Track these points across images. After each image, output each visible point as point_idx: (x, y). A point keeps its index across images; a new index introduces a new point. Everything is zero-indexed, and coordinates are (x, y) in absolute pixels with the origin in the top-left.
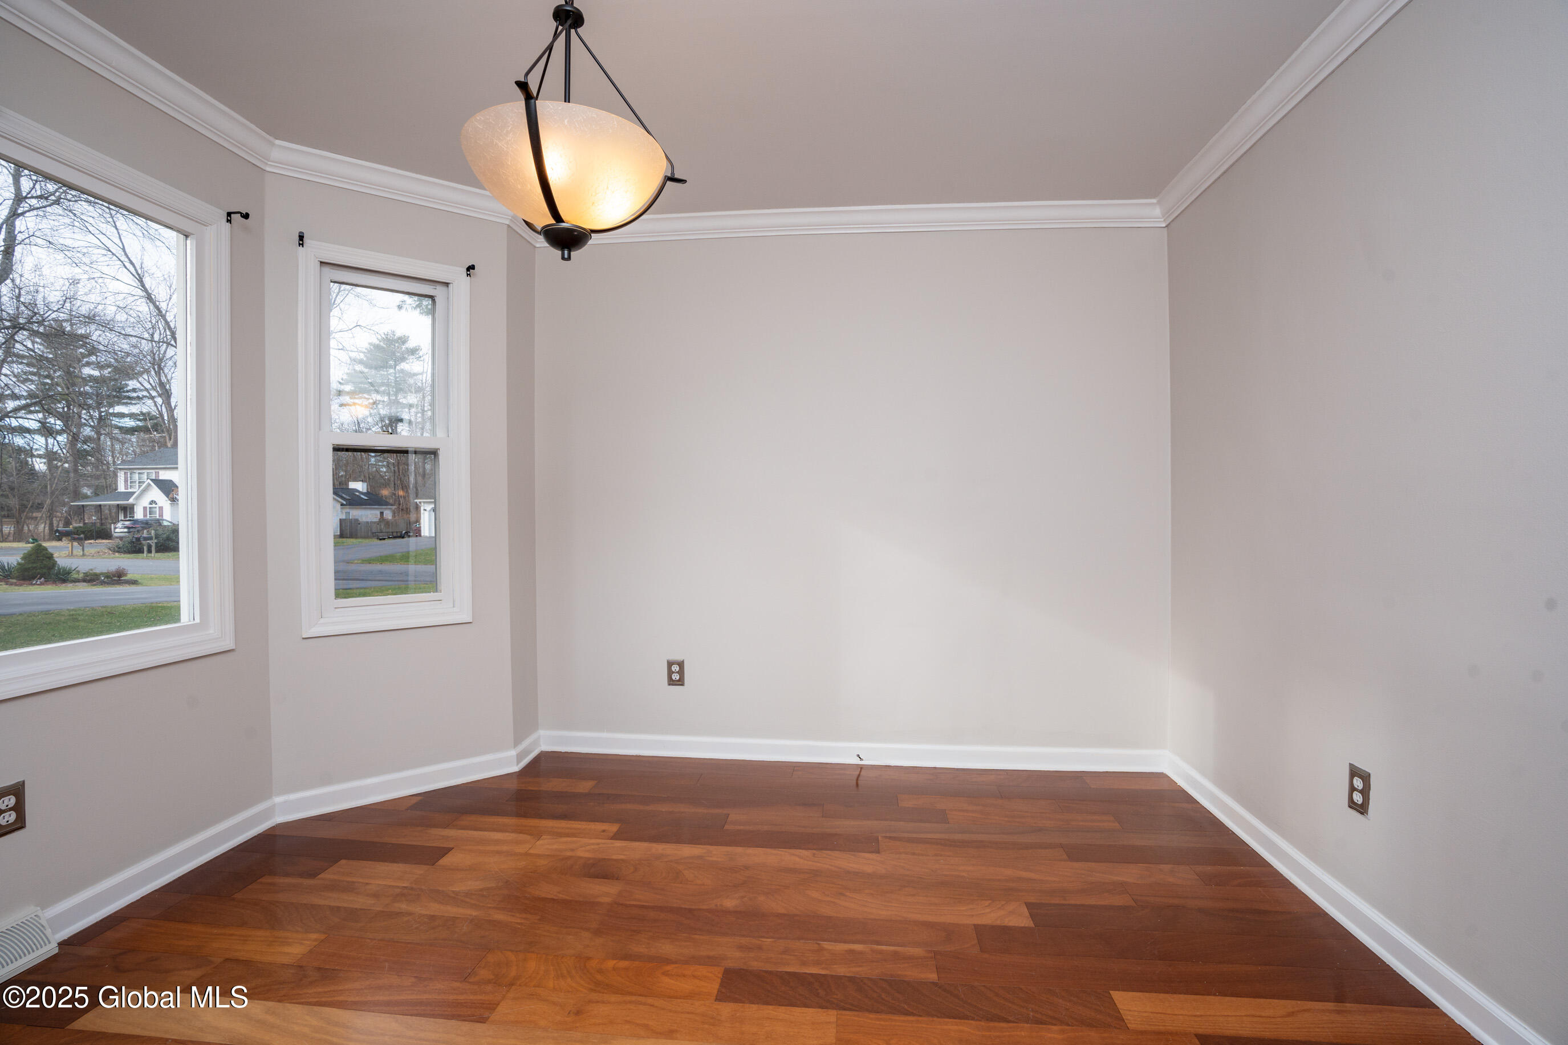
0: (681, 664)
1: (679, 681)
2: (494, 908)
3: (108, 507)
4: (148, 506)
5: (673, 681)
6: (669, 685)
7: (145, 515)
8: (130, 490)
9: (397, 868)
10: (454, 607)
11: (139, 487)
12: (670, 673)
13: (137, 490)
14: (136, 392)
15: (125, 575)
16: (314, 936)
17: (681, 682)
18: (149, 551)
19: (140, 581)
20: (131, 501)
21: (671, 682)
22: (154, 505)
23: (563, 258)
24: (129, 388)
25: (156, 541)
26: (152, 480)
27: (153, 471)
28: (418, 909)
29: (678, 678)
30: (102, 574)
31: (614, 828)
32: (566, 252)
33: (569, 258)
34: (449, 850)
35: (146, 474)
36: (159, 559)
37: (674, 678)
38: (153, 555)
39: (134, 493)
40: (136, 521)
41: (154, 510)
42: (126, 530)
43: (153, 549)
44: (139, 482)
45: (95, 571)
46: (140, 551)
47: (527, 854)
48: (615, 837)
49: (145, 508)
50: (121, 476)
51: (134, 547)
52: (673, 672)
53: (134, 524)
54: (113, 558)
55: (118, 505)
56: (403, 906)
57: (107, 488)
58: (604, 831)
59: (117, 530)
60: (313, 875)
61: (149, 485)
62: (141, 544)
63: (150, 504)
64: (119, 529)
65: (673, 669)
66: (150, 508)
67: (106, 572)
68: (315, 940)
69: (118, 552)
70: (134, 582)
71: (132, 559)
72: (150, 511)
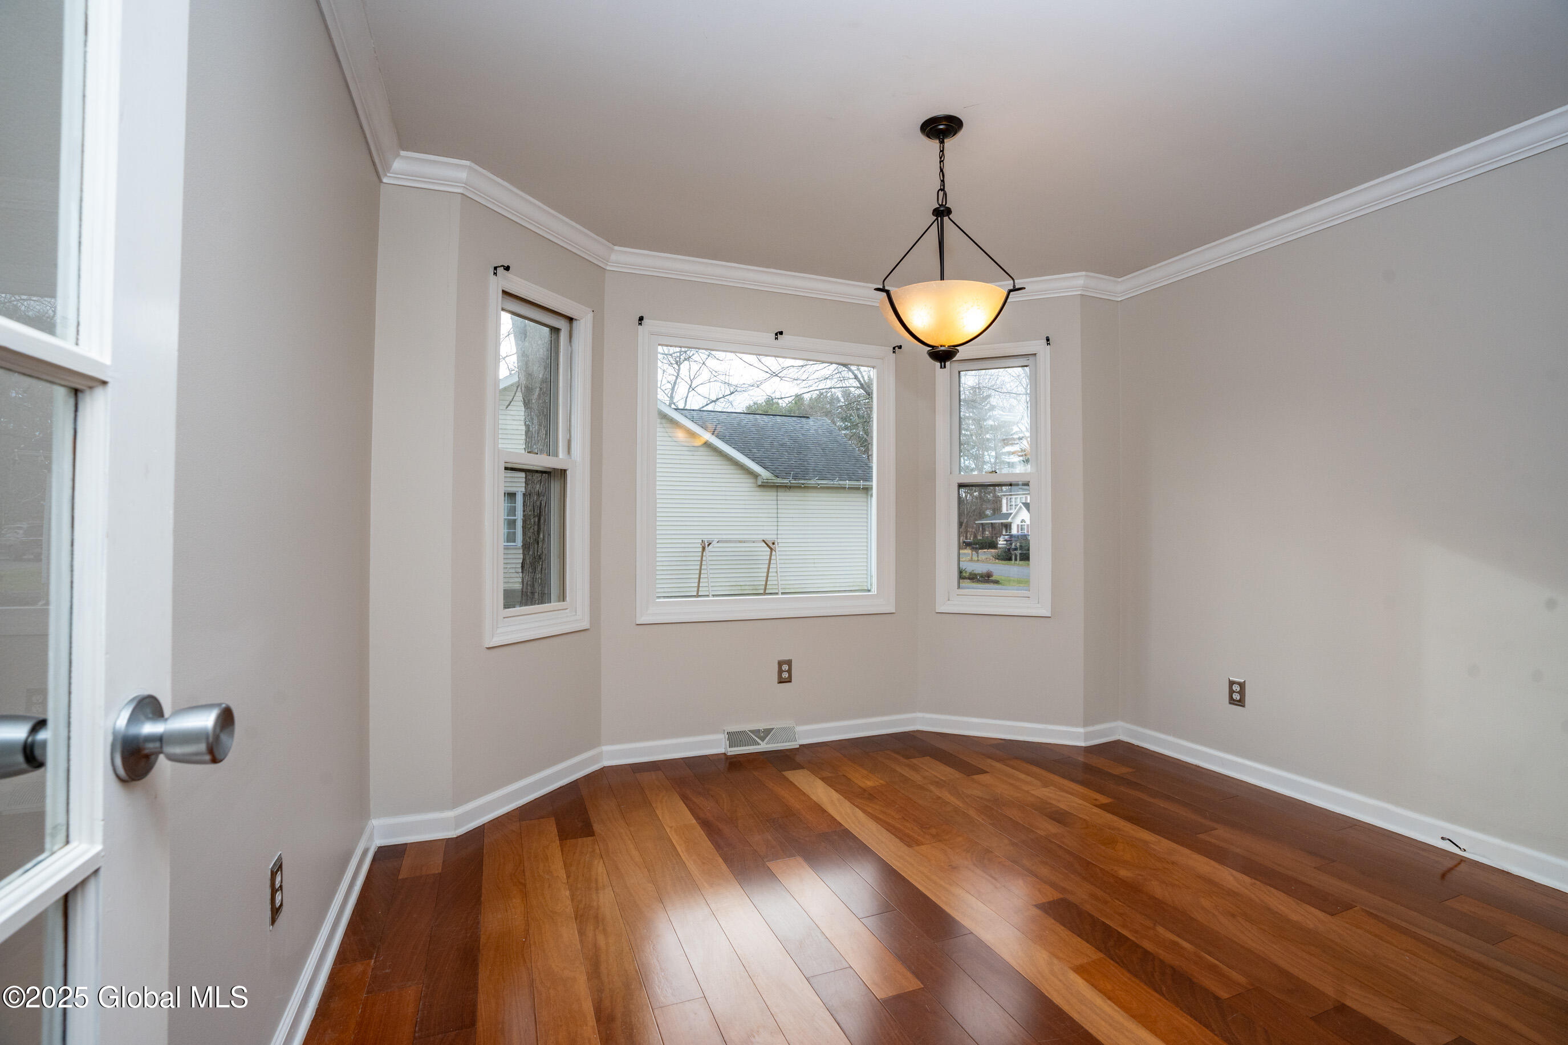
0: (1242, 685)
1: (1240, 701)
2: (975, 808)
3: (998, 525)
4: (1020, 524)
5: (1234, 700)
6: (1230, 703)
7: (1018, 532)
8: (1009, 512)
9: (948, 770)
10: (1038, 603)
11: (1015, 508)
12: (1231, 692)
13: (1013, 511)
14: (1017, 434)
15: (992, 576)
16: (882, 782)
17: (1241, 703)
18: (1016, 560)
19: (1001, 582)
20: (1010, 520)
21: (1232, 701)
22: (1023, 523)
23: (941, 367)
24: (1014, 431)
25: (1020, 552)
26: (1023, 503)
27: (1024, 496)
28: (937, 792)
29: (1238, 698)
30: (979, 574)
31: (1104, 800)
32: (943, 364)
33: (945, 367)
34: (986, 772)
35: (1019, 499)
36: (1022, 565)
37: (1234, 697)
38: (1018, 562)
39: (1011, 514)
40: (1011, 536)
41: (1024, 527)
42: (1005, 542)
43: (1018, 558)
44: (1015, 505)
45: (975, 572)
46: (1010, 559)
47: (1028, 792)
48: (1103, 807)
49: (1018, 525)
50: (1004, 501)
51: (1007, 556)
52: (1234, 692)
53: (1010, 538)
54: (994, 563)
55: (1002, 523)
56: (932, 788)
57: (997, 510)
58: (1096, 800)
59: (1000, 543)
60: (908, 757)
61: (1021, 507)
62: (1011, 553)
63: (1022, 522)
64: (1001, 542)
65: (1234, 689)
66: (1021, 525)
67: (981, 572)
68: (880, 783)
69: (998, 559)
70: (997, 582)
71: (1005, 564)
72: (1021, 528)
